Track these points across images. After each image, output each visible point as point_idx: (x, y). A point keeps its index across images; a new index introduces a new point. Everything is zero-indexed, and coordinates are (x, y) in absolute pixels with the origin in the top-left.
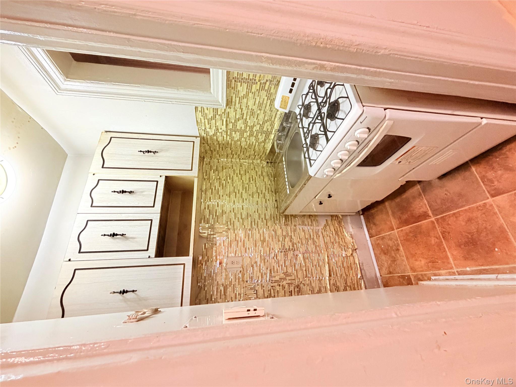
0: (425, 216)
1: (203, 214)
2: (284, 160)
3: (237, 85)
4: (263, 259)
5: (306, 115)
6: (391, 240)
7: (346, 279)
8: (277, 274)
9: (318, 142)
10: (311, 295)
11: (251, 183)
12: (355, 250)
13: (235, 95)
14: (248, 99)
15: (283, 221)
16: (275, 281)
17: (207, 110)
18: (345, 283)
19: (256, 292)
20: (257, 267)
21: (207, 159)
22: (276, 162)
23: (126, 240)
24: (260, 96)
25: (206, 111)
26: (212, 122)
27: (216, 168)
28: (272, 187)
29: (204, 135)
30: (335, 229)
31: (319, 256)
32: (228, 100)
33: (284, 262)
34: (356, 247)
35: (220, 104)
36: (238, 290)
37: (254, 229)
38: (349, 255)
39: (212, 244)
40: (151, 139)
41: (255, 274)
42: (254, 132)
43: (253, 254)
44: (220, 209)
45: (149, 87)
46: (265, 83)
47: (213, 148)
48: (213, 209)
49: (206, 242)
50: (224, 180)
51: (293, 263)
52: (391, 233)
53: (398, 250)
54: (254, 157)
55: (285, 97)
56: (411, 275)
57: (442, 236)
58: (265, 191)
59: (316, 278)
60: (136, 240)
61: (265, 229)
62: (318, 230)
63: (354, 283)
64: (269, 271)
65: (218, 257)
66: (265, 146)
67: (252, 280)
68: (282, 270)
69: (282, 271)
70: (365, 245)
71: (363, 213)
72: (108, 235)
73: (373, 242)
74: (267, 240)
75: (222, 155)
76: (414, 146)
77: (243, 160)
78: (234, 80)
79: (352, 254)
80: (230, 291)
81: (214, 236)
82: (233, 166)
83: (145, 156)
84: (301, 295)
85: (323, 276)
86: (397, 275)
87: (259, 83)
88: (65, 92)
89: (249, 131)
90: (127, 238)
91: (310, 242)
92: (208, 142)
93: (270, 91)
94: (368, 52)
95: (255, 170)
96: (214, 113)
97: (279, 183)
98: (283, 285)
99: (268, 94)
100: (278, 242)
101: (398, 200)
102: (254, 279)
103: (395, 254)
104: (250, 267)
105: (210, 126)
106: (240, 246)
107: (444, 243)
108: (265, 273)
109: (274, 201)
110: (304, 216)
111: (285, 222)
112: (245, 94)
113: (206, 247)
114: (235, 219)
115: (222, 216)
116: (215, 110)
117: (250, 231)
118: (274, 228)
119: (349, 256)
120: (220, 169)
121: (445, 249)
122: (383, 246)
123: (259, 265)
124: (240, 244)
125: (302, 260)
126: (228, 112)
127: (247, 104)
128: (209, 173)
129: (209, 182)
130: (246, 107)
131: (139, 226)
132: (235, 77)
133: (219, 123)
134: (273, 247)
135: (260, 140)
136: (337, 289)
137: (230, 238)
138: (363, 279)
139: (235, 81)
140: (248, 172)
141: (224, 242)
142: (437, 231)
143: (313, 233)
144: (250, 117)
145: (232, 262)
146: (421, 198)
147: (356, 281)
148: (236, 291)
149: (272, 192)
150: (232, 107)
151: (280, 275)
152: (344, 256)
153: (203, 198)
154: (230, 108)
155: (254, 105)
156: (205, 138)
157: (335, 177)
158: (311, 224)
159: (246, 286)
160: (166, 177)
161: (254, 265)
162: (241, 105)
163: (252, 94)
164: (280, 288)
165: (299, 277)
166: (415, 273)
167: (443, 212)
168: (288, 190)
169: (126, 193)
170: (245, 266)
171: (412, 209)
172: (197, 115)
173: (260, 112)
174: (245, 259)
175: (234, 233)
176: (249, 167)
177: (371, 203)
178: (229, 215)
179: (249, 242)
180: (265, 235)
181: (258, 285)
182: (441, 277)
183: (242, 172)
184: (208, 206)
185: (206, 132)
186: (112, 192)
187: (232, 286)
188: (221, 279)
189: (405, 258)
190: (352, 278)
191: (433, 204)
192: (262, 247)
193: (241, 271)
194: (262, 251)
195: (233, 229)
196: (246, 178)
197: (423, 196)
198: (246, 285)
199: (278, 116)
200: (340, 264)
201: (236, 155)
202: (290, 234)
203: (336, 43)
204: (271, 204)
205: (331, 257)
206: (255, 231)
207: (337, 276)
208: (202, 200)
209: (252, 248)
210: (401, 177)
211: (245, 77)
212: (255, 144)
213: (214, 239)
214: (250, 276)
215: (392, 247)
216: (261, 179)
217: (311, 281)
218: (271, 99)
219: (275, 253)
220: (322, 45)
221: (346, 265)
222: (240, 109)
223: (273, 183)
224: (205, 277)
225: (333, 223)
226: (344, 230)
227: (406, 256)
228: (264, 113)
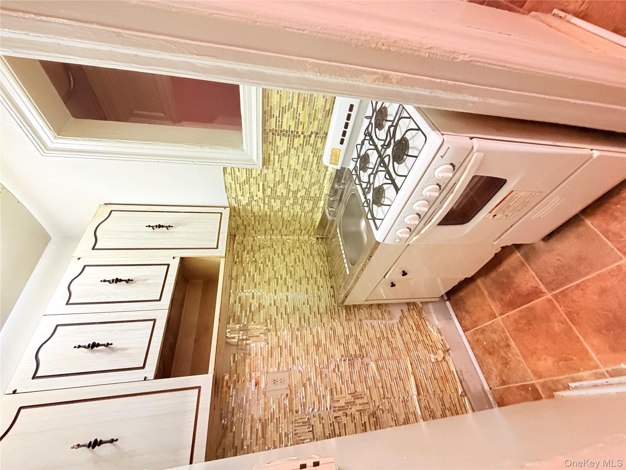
0: (536, 293)
1: (232, 310)
2: (338, 232)
3: (275, 138)
4: (320, 374)
5: (364, 168)
6: (495, 333)
7: (442, 397)
8: (341, 396)
9: (383, 196)
10: (395, 427)
11: (298, 266)
12: (448, 351)
13: (273, 151)
14: (289, 157)
15: (343, 314)
16: (339, 407)
17: (239, 171)
18: (442, 404)
19: (311, 429)
20: (311, 387)
21: (239, 237)
22: (328, 238)
23: (111, 354)
24: (305, 151)
25: (237, 173)
26: (245, 187)
27: (250, 248)
28: (325, 269)
29: (235, 205)
30: (414, 323)
31: (398, 363)
32: (264, 158)
33: (349, 376)
34: (448, 346)
35: (255, 164)
36: (284, 427)
37: (305, 328)
38: (440, 359)
39: (244, 354)
40: (165, 211)
41: (309, 398)
42: (298, 199)
43: (304, 367)
44: (257, 302)
45: (164, 144)
46: (310, 136)
47: (247, 222)
48: (246, 302)
49: (235, 352)
50: (262, 263)
51: (363, 376)
52: (493, 322)
53: (508, 346)
54: (300, 232)
55: (335, 150)
56: (536, 384)
57: (569, 318)
58: (317, 275)
59: (399, 398)
60: (128, 351)
61: (319, 328)
62: (393, 324)
63: (455, 404)
64: (328, 393)
65: (253, 375)
66: (314, 217)
67: (304, 410)
68: (348, 388)
69: (348, 391)
70: (459, 343)
71: (447, 297)
72: (85, 347)
73: (470, 338)
74: (324, 344)
75: (259, 231)
76: (512, 191)
77: (286, 237)
78: (271, 133)
79: (444, 358)
80: (271, 431)
81: (248, 342)
82: (273, 244)
83: (156, 232)
84: (380, 428)
85: (408, 395)
86: (515, 385)
87: (302, 136)
88: (53, 152)
89: (292, 197)
90: (114, 350)
91: (384, 343)
92: (241, 214)
93: (316, 146)
94: (443, 58)
95: (302, 248)
96: (248, 175)
97: (334, 264)
98: (351, 413)
99: (314, 150)
100: (339, 346)
101: (493, 275)
102: (307, 407)
103: (505, 352)
104: (300, 387)
105: (243, 192)
106: (285, 355)
107: (574, 328)
108: (323, 395)
109: (329, 288)
110: (371, 305)
111: (346, 317)
112: (286, 150)
113: (236, 359)
114: (277, 315)
115: (259, 312)
116: (249, 172)
117: (298, 331)
118: (332, 325)
119: (441, 361)
120: (256, 248)
121: (578, 337)
122: (485, 343)
123: (314, 383)
124: (285, 352)
125: (376, 371)
126: (266, 174)
127: (288, 162)
128: (242, 255)
129: (242, 266)
130: (288, 166)
131: (135, 330)
132: (273, 129)
133: (254, 189)
134: (333, 354)
135: (307, 209)
136: (432, 414)
137: (271, 344)
138: (466, 395)
139: (273, 134)
140: (293, 252)
141: (262, 349)
142: (560, 312)
143: (386, 330)
144: (293, 180)
145: (274, 381)
146: (526, 269)
147: (457, 399)
148: (280, 429)
149: (326, 276)
150: (270, 167)
151: (345, 397)
152: (433, 362)
153: (232, 289)
154: (268, 169)
155: (298, 164)
156: (237, 209)
157: (411, 242)
158: (382, 318)
159: (296, 420)
160: (182, 259)
161: (307, 383)
162: (281, 164)
163: (295, 150)
164: (347, 420)
165: (374, 398)
166: (542, 380)
167: (561, 285)
168: (347, 270)
169: (122, 282)
170: (293, 385)
171: (516, 285)
172: (226, 178)
173: (305, 173)
174: (293, 374)
175: (276, 336)
176: (294, 247)
177: (458, 282)
178: (268, 310)
179: (298, 347)
180: (320, 336)
181: (314, 417)
182: (585, 383)
183: (285, 252)
184: (240, 298)
185: (238, 200)
186: (101, 281)
187: (275, 420)
188: (257, 412)
189: (521, 358)
190: (450, 395)
191: (543, 274)
192: (317, 355)
193: (287, 395)
194: (318, 361)
195: (275, 331)
196: (290, 259)
197: (528, 266)
198: (296, 418)
199: (328, 177)
200: (429, 373)
201: (277, 230)
202: (354, 333)
203: (401, 45)
204: (325, 293)
205: (415, 364)
206: (305, 331)
207: (428, 393)
208: (231, 291)
209: (302, 356)
210: (496, 240)
211: (285, 128)
212: (301, 215)
213: (248, 347)
214: (302, 402)
215: (498, 343)
216: (310, 259)
217: (391, 404)
218: (318, 156)
219: (336, 364)
220: (384, 48)
221: (439, 375)
222: (280, 169)
223: (326, 264)
224: (233, 408)
225: (411, 314)
226: (427, 323)
227: (522, 355)
228: (310, 174)
